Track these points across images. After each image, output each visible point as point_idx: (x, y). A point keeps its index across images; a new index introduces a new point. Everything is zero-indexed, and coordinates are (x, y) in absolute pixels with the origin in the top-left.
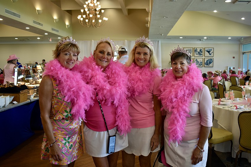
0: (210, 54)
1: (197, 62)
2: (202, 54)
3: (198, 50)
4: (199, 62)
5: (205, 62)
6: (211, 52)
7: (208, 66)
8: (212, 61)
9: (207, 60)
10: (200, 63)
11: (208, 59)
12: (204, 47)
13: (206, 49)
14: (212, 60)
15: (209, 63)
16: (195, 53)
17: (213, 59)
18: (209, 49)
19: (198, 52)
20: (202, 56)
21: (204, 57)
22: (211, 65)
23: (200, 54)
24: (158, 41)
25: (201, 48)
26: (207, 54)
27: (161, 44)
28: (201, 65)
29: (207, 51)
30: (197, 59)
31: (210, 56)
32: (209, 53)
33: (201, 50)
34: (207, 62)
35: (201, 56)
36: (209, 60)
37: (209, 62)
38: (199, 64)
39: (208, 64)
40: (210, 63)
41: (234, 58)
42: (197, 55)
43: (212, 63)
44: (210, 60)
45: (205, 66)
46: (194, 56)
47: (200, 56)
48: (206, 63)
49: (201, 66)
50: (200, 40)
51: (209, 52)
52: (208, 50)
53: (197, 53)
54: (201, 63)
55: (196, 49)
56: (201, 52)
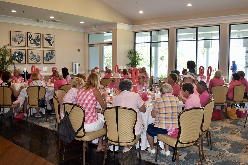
0: (50, 44)
1: (33, 55)
2: (39, 43)
3: (34, 37)
4: (36, 56)
5: (45, 56)
6: (51, 42)
7: (48, 62)
8: (53, 55)
9: (47, 54)
10: (37, 58)
11: (48, 52)
12: (42, 33)
13: (45, 37)
14: (53, 53)
15: (49, 58)
16: (29, 42)
17: (54, 52)
18: (49, 37)
19: (34, 40)
20: (39, 46)
21: (42, 49)
22: (52, 61)
25: (38, 35)
26: (46, 44)
28: (39, 60)
29: (45, 39)
30: (32, 51)
31: (51, 47)
33: (38, 37)
34: (47, 56)
35: (38, 46)
36: (49, 53)
37: (50, 57)
38: (36, 60)
39: (49, 59)
40: (51, 58)
41: (79, 51)
42: (32, 45)
43: (54, 58)
44: (51, 54)
45: (45, 62)
46: (28, 46)
47: (37, 46)
49: (40, 62)
50: (38, 21)
51: (49, 41)
52: (48, 38)
53: (33, 42)
54: (39, 57)
55: (31, 34)
56: (38, 40)
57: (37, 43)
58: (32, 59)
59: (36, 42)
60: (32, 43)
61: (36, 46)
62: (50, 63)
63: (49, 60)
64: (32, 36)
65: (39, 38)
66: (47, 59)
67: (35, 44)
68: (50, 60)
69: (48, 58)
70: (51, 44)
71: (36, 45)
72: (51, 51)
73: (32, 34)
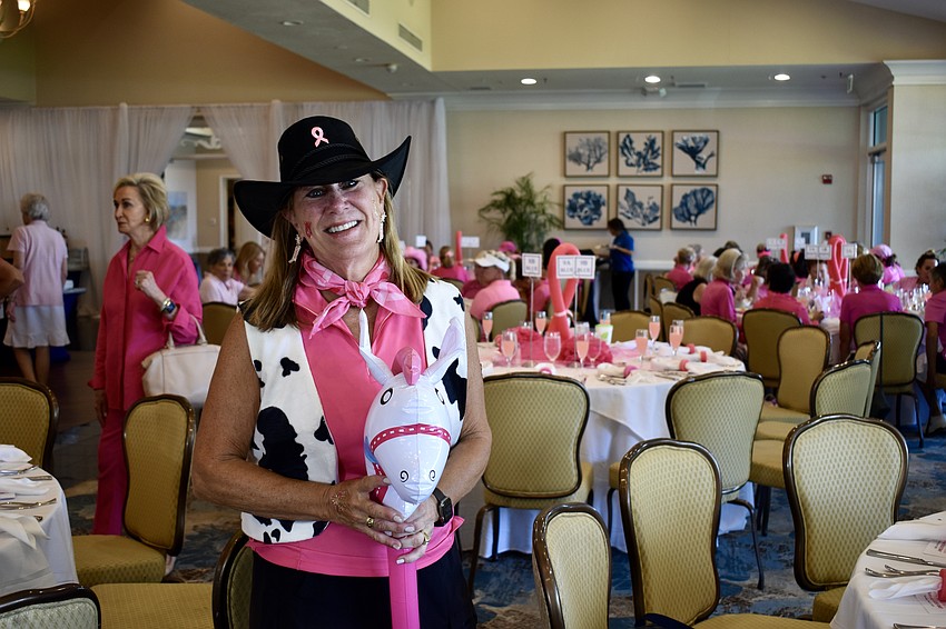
0: (698, 163)
1: (634, 203)
2: (658, 161)
3: (639, 145)
4: (646, 206)
5: (676, 203)
6: (703, 155)
7: (688, 225)
8: (709, 200)
9: (685, 197)
10: (648, 212)
11: (688, 190)
12: (667, 128)
13: (678, 139)
14: (709, 192)
15: (694, 211)
16: (622, 160)
17: (713, 189)
18: (694, 139)
19: (639, 154)
20: (658, 172)
21: (667, 181)
22: (704, 220)
23: (649, 166)
24: (433, 103)
25: (653, 135)
26: (684, 163)
27: (450, 115)
28: (656, 219)
29: (682, 148)
30: (631, 188)
31: (700, 171)
32: (694, 158)
33: (653, 142)
34: (684, 204)
35: (653, 173)
36: (694, 193)
37: (697, 206)
38: (645, 217)
39: (690, 214)
40: (701, 209)
41: (827, 180)
42: (633, 171)
43: (710, 212)
44: (699, 196)
45: (676, 223)
46: (618, 175)
47: (649, 173)
48: (681, 212)
49: (656, 225)
51: (693, 152)
52: (691, 144)
53: (634, 159)
54: (654, 208)
55: (628, 136)
56: (654, 152)
57: (649, 164)
58: (630, 215)
59: (645, 158)
60: (632, 165)
61: (644, 173)
62: (694, 226)
63: (693, 218)
64: (631, 142)
65: (658, 144)
66: (683, 215)
67: (642, 167)
68: (696, 216)
69: (688, 211)
70: (703, 162)
71: (646, 170)
72: (698, 188)
73: (632, 136)
